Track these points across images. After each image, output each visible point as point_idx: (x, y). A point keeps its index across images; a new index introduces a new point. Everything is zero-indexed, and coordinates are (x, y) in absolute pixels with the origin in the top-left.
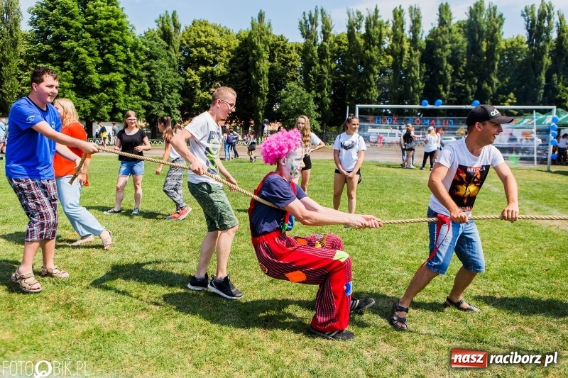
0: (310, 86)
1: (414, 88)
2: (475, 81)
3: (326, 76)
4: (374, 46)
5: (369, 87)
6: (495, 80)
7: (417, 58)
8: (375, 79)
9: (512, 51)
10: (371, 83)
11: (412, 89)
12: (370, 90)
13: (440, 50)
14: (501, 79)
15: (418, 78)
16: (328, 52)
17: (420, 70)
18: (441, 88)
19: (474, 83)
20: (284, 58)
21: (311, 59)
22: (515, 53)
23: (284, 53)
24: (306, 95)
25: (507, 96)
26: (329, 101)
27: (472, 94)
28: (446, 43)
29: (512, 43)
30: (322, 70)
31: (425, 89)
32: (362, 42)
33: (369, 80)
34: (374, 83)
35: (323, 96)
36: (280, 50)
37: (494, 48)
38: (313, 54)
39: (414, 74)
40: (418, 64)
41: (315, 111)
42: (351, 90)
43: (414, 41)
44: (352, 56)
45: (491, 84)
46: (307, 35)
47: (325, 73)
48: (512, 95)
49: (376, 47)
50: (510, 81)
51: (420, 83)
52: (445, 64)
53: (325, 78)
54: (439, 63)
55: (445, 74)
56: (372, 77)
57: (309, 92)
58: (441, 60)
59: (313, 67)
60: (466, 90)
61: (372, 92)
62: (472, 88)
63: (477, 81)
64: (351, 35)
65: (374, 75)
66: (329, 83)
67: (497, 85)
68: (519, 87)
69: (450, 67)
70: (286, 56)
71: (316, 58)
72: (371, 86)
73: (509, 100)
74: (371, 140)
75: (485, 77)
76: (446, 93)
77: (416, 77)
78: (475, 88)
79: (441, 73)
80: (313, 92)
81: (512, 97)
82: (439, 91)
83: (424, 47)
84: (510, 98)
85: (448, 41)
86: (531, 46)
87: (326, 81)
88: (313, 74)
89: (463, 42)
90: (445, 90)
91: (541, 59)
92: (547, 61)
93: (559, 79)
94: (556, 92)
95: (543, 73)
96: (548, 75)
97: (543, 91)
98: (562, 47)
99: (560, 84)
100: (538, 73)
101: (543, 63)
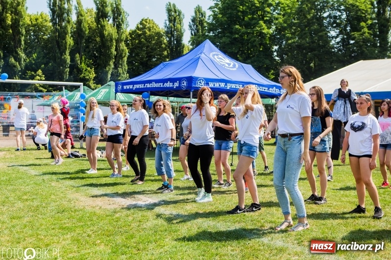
6: (23, 55)
9: (37, 28)
14: (28, 55)
22: (40, 30)
25: (35, 73)
29: (36, 19)
37: (19, 22)
45: (18, 60)
48: (40, 72)
50: (38, 58)
67: (25, 60)
68: (46, 64)
73: (38, 77)
75: (11, 51)
81: (40, 74)
84: (38, 75)
86: (54, 24)
91: (64, 38)
92: (70, 41)
93: (81, 59)
94: (80, 71)
95: (68, 52)
96: (72, 54)
97: (68, 69)
98: (81, 30)
99: (83, 64)
100: (63, 52)
101: (66, 43)
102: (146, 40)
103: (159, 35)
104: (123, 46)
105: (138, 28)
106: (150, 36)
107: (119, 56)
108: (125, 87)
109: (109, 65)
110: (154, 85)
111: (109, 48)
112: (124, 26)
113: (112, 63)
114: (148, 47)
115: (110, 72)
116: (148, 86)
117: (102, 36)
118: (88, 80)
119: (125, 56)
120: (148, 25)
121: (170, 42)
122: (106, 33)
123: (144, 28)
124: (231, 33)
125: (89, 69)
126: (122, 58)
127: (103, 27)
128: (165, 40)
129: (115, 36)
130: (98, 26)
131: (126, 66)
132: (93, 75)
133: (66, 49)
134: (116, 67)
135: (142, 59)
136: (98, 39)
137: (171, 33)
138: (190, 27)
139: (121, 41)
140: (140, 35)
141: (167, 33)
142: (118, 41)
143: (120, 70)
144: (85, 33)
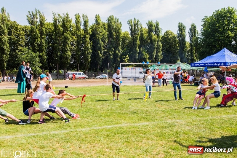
0: (35, 49)
1: (88, 52)
2: (113, 49)
3: (44, 44)
4: (68, 31)
5: (66, 51)
6: (121, 50)
7: (88, 38)
8: (69, 47)
9: (125, 38)
10: (67, 49)
11: (87, 52)
12: (67, 53)
13: (98, 35)
14: (123, 49)
15: (90, 48)
16: (45, 33)
17: (90, 43)
18: (99, 52)
19: (113, 51)
20: (17, 33)
21: (35, 35)
23: (17, 30)
24: (34, 54)
26: (46, 57)
27: (112, 55)
28: (100, 32)
29: (124, 34)
30: (42, 41)
31: (92, 53)
32: (61, 29)
33: (66, 47)
34: (69, 49)
35: (43, 55)
36: (14, 29)
37: (119, 36)
38: (36, 33)
39: (88, 45)
40: (89, 41)
41: (39, 62)
42: (57, 52)
43: (86, 31)
44: (57, 35)
45: (119, 51)
46: (32, 23)
47: (43, 43)
48: (127, 56)
49: (69, 32)
50: (126, 50)
51: (90, 50)
52: (100, 42)
53: (43, 46)
54: (98, 41)
55: (101, 46)
56: (67, 46)
57: (35, 52)
58: (99, 40)
59: (36, 40)
60: (109, 53)
61: (68, 53)
62: (112, 53)
63: (113, 50)
64: (55, 25)
65: (69, 45)
66: (45, 48)
67: (121, 52)
68: (129, 53)
69: (102, 43)
70: (19, 33)
71: (38, 35)
72: (67, 50)
73: (127, 58)
74: (69, 77)
75: (116, 48)
76: (101, 55)
77: (88, 47)
78: (113, 52)
79: (99, 45)
80: (38, 52)
82: (99, 54)
83: (91, 34)
84: (127, 57)
85: (101, 32)
86: (132, 36)
87: (44, 48)
88: (36, 43)
89: (105, 32)
90: (101, 53)
91: (136, 42)
92: (138, 42)
93: (143, 50)
94: (142, 55)
95: (138, 47)
96: (139, 48)
97: (138, 54)
98: (143, 37)
99: (144, 52)
100: (136, 47)
101: (137, 43)
102: (168, 40)
103: (174, 37)
104: (160, 43)
105: (165, 35)
106: (170, 38)
107: (158, 48)
108: (195, 65)
109: (154, 52)
110: (209, 64)
111: (154, 45)
112: (160, 35)
113: (155, 51)
114: (169, 43)
115: (154, 55)
116: (206, 65)
117: (151, 39)
118: (146, 59)
119: (161, 48)
120: (169, 33)
121: (179, 40)
122: (153, 38)
123: (168, 35)
124: (214, 37)
125: (146, 54)
126: (159, 49)
127: (151, 35)
128: (177, 39)
129: (157, 39)
130: (149, 35)
131: (161, 52)
132: (148, 56)
133: (137, 46)
134: (157, 52)
135: (167, 48)
136: (149, 41)
137: (180, 36)
138: (189, 33)
139: (159, 41)
140: (166, 38)
141: (178, 36)
142: (158, 41)
143: (159, 54)
144: (144, 39)
